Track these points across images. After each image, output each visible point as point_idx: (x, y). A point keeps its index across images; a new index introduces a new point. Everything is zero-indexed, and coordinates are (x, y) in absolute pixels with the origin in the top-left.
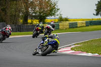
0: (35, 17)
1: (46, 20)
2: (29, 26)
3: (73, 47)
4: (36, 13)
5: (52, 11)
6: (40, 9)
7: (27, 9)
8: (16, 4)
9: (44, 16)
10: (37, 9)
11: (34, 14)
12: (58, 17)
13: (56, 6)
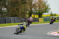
0: (36, 14)
1: (43, 15)
5: (46, 10)
6: (39, 8)
7: (31, 9)
8: (25, 6)
9: (41, 13)
10: (37, 9)
11: (35, 12)
12: (50, 13)
13: (48, 7)
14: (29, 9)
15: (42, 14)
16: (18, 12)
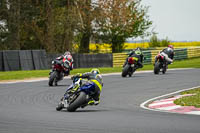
0: (104, 39)
1: (126, 44)
2: (91, 56)
3: (178, 97)
4: (105, 31)
5: (137, 26)
6: (114, 22)
7: (87, 22)
9: (121, 38)
10: (108, 23)
11: (101, 33)
12: (149, 38)
13: (144, 17)
14: (81, 24)
15: (123, 42)
16: (45, 32)
